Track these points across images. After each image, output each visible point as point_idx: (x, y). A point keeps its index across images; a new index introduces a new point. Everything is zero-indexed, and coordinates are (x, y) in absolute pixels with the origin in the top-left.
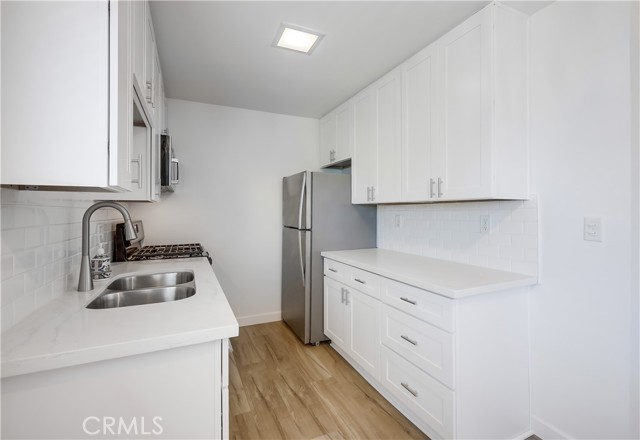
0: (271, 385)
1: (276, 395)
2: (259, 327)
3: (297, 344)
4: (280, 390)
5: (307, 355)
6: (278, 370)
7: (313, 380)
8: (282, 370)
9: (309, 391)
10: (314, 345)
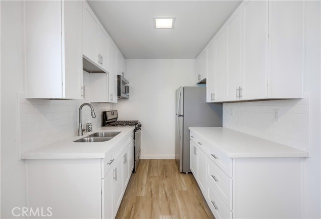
0: (157, 187)
1: (157, 192)
2: (164, 160)
3: (177, 172)
4: (160, 190)
5: (180, 177)
6: (163, 181)
7: (177, 189)
8: (165, 182)
9: (172, 194)
10: (185, 173)
